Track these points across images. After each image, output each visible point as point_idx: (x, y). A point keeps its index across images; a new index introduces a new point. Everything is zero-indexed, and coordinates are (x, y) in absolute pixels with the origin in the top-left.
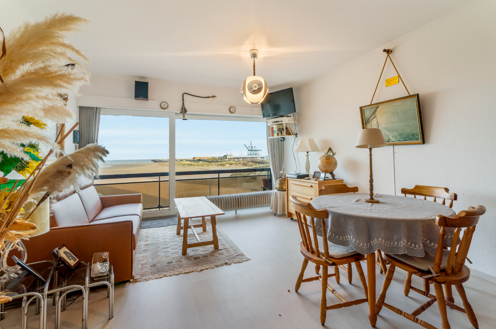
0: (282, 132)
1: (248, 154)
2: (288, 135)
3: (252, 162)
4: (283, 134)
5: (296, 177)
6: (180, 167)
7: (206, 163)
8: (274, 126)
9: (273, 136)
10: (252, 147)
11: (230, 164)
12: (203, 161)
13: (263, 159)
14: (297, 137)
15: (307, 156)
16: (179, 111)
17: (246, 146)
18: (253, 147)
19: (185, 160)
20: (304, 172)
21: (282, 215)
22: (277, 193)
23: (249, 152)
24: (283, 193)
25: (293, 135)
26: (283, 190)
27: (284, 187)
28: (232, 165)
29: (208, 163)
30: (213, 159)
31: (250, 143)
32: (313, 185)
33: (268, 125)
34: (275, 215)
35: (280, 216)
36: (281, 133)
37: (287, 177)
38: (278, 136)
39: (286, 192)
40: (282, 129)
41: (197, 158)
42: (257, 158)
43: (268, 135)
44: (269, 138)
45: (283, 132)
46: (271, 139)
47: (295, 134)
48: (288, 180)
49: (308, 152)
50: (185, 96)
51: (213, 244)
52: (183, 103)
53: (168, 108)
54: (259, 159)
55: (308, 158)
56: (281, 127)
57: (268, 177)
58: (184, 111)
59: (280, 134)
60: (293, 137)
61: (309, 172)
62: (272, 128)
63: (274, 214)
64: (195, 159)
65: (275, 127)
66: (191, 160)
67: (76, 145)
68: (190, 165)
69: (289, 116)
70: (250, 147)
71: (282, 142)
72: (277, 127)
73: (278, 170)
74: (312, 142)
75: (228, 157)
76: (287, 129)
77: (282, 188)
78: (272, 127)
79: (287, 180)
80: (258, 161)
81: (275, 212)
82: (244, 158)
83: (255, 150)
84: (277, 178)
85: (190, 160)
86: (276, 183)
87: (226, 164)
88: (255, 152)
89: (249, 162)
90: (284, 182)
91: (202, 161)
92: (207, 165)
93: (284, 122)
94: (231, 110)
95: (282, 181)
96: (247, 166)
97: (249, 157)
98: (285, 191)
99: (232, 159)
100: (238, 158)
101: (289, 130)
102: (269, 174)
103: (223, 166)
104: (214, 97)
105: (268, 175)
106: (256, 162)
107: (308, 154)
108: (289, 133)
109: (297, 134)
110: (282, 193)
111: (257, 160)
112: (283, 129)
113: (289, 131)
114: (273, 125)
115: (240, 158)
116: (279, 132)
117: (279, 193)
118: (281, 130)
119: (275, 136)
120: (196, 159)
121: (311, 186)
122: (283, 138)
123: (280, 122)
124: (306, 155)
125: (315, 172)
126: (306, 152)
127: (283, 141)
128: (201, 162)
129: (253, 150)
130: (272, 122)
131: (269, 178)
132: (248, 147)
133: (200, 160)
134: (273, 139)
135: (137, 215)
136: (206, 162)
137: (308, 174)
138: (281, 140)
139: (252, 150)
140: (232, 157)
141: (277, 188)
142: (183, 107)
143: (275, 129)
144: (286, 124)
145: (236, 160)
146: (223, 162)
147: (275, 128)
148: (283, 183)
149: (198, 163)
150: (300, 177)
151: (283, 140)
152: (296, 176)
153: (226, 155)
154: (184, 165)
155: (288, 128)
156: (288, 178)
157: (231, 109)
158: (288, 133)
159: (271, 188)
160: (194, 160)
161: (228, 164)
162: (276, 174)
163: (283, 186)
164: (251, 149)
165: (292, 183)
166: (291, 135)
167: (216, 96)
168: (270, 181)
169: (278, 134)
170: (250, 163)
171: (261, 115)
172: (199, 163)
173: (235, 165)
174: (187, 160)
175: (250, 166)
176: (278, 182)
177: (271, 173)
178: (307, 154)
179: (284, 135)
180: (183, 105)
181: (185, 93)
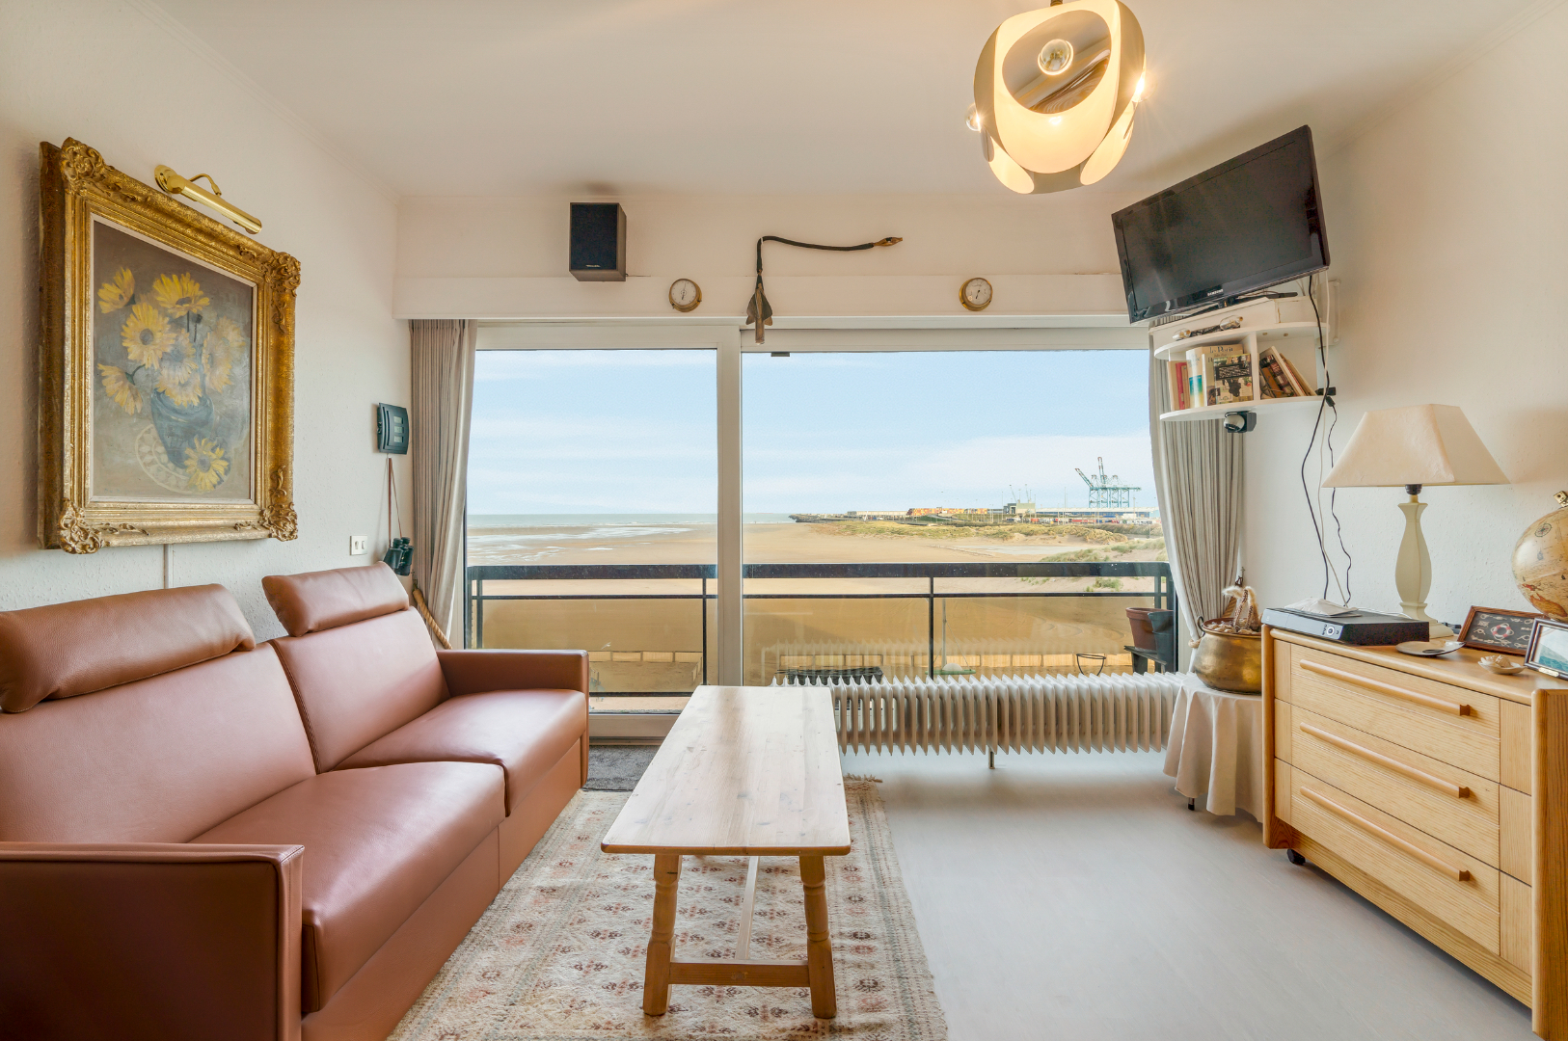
0: (1241, 380)
1: (1091, 502)
2: (1275, 396)
3: (1104, 528)
4: (1244, 391)
5: (1337, 637)
6: (867, 537)
7: (945, 528)
8: (1190, 355)
9: (1183, 404)
10: (1104, 477)
11: (1027, 534)
12: (939, 520)
13: (1145, 520)
14: (1331, 404)
15: (1413, 512)
16: (742, 314)
17: (1081, 474)
18: (1110, 476)
19: (882, 516)
20: (1386, 605)
21: (1237, 820)
22: (1202, 700)
23: (1095, 494)
24: (1240, 706)
25: (1307, 393)
26: (1241, 686)
27: (1248, 674)
28: (1034, 537)
29: (954, 528)
30: (970, 515)
31: (1097, 464)
32: (1483, 705)
33: (1156, 352)
34: (1191, 807)
35: (1220, 822)
36: (1235, 390)
37: (1270, 627)
38: (1212, 402)
39: (1262, 700)
40: (1241, 365)
41: (919, 511)
42: (1125, 516)
43: (1157, 403)
44: (1162, 417)
45: (1246, 384)
46: (1172, 425)
47: (1320, 392)
48: (1277, 642)
49: (1414, 489)
50: (766, 247)
51: (807, 984)
52: (759, 280)
53: (701, 305)
54: (1131, 519)
55: (1417, 521)
56: (1233, 356)
57: (1158, 604)
58: (760, 310)
59: (1226, 393)
60: (1304, 406)
61: (1421, 607)
62: (1181, 367)
63: (1187, 802)
64: (913, 515)
65: (1199, 360)
66: (902, 519)
67: (390, 460)
68: (899, 532)
69: (1281, 296)
70: (1099, 476)
71: (1236, 435)
72: (1210, 360)
73: (1213, 576)
74: (1449, 429)
75: (1018, 511)
76: (1266, 363)
77: (1238, 677)
78: (1180, 360)
79: (1272, 641)
80: (1125, 526)
81: (1189, 793)
82: (1075, 513)
83: (1115, 489)
84: (1201, 624)
85: (898, 519)
86: (1197, 646)
87: (1012, 534)
88: (1115, 495)
89: (1093, 528)
90: (1247, 645)
91: (933, 520)
92: (949, 535)
93: (1249, 331)
94: (971, 298)
95: (1237, 642)
96: (1085, 540)
97: (1094, 510)
98: (1258, 693)
99: (1033, 516)
100: (1054, 515)
101: (1281, 372)
102: (1164, 589)
103: (1001, 540)
104: (889, 241)
105: (1157, 595)
106: (1119, 530)
107: (1415, 501)
108: (1281, 387)
109: (1332, 391)
110: (1233, 705)
111: (1125, 521)
112: (1243, 367)
113: (1284, 378)
114: (1182, 352)
115: (1061, 513)
116: (1218, 384)
117: (1217, 699)
118: (1229, 374)
119: (1198, 403)
120: (918, 515)
121: (1466, 711)
122: (1243, 414)
123: (1227, 328)
124: (1402, 507)
125: (1475, 613)
126: (1404, 490)
127: (1244, 429)
128: (931, 525)
129: (1107, 486)
130: (1177, 336)
131: (1164, 607)
132: (1089, 478)
133: (927, 519)
134: (1187, 424)
135: (498, 762)
136: (948, 524)
137: (1412, 616)
138: (1231, 428)
139: (1105, 489)
140: (1032, 511)
141: (1208, 671)
142: (759, 296)
143: (1198, 366)
144: (1262, 338)
145: (1047, 519)
146: (1002, 527)
147: (1194, 363)
148: (1240, 650)
149: (921, 528)
150: (1363, 634)
151: (1240, 424)
152: (1335, 631)
153: (1014, 502)
154: (880, 531)
155: (1274, 361)
156: (1274, 633)
157: (971, 290)
158: (1277, 385)
159: (1171, 664)
160: (910, 519)
161: (1020, 532)
162: (1198, 599)
163: (1241, 664)
164: (1100, 485)
165: (1304, 667)
166: (1293, 394)
167: (900, 239)
168: (1170, 623)
169: (1213, 394)
170: (1097, 531)
171: (1119, 311)
172: (925, 528)
173: (1043, 537)
174: (888, 518)
175: (1098, 542)
176: (1210, 639)
177: (1170, 585)
178: (1407, 498)
179: (1250, 398)
180: (757, 288)
181: (766, 238)
